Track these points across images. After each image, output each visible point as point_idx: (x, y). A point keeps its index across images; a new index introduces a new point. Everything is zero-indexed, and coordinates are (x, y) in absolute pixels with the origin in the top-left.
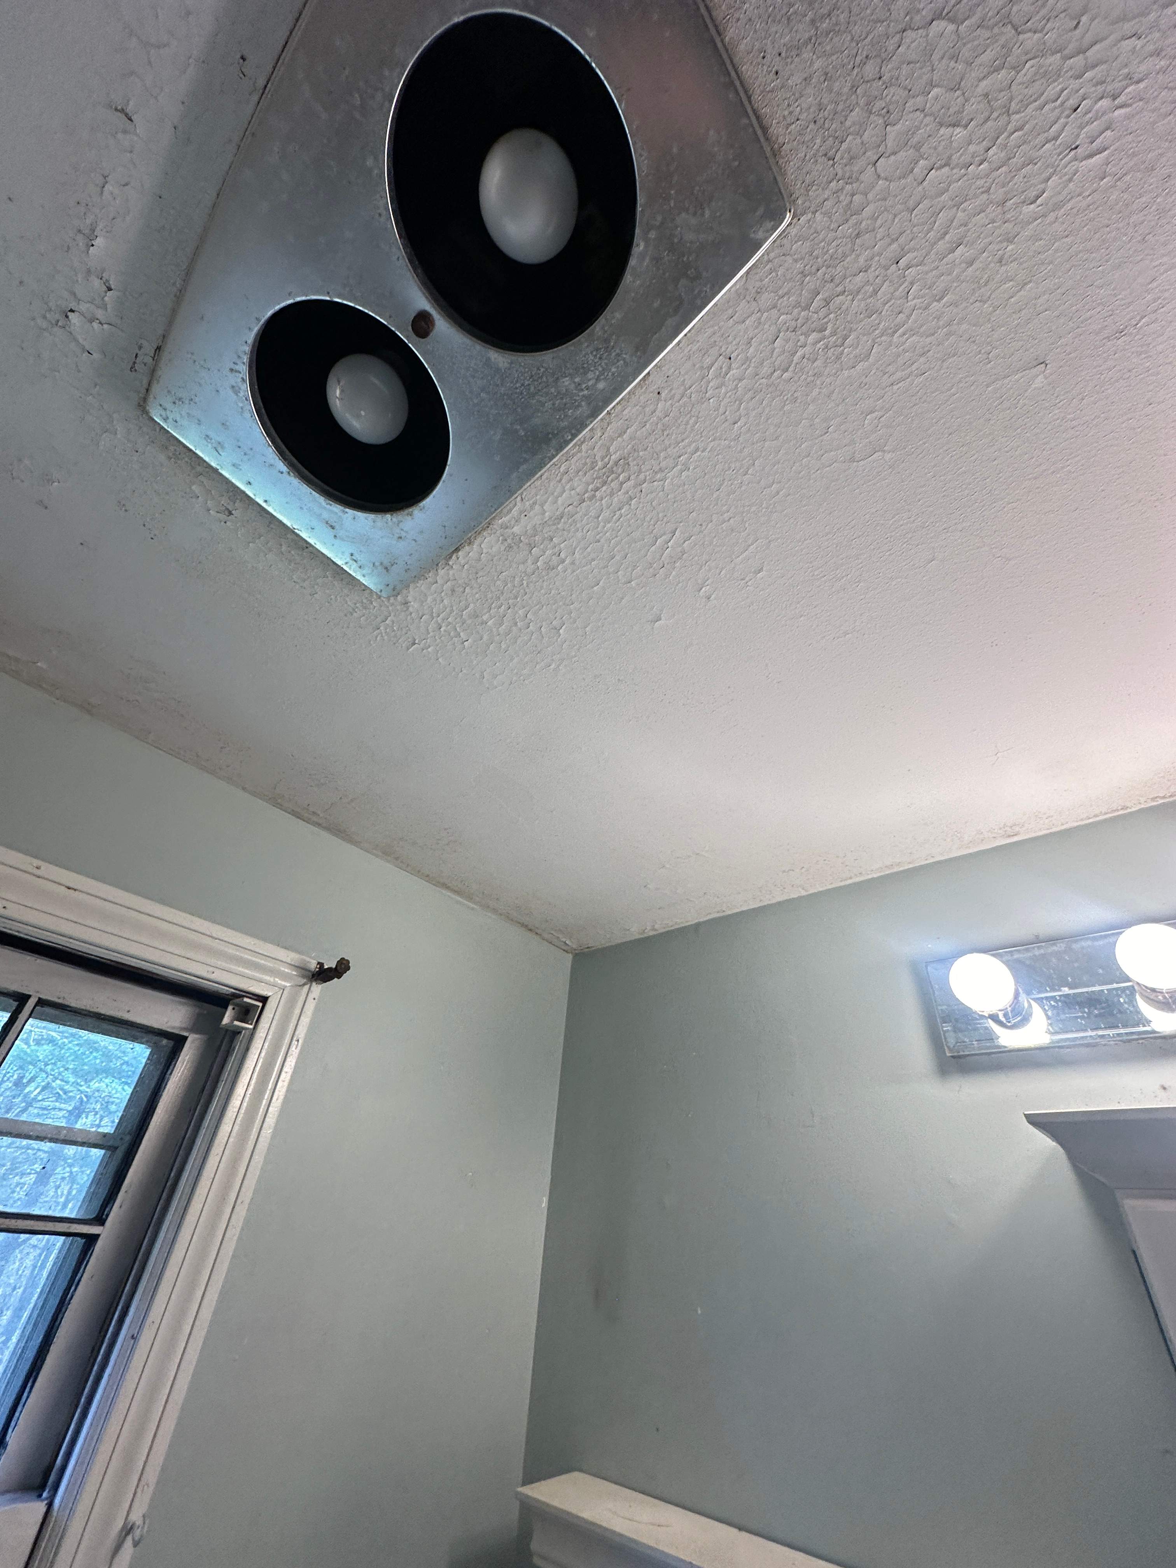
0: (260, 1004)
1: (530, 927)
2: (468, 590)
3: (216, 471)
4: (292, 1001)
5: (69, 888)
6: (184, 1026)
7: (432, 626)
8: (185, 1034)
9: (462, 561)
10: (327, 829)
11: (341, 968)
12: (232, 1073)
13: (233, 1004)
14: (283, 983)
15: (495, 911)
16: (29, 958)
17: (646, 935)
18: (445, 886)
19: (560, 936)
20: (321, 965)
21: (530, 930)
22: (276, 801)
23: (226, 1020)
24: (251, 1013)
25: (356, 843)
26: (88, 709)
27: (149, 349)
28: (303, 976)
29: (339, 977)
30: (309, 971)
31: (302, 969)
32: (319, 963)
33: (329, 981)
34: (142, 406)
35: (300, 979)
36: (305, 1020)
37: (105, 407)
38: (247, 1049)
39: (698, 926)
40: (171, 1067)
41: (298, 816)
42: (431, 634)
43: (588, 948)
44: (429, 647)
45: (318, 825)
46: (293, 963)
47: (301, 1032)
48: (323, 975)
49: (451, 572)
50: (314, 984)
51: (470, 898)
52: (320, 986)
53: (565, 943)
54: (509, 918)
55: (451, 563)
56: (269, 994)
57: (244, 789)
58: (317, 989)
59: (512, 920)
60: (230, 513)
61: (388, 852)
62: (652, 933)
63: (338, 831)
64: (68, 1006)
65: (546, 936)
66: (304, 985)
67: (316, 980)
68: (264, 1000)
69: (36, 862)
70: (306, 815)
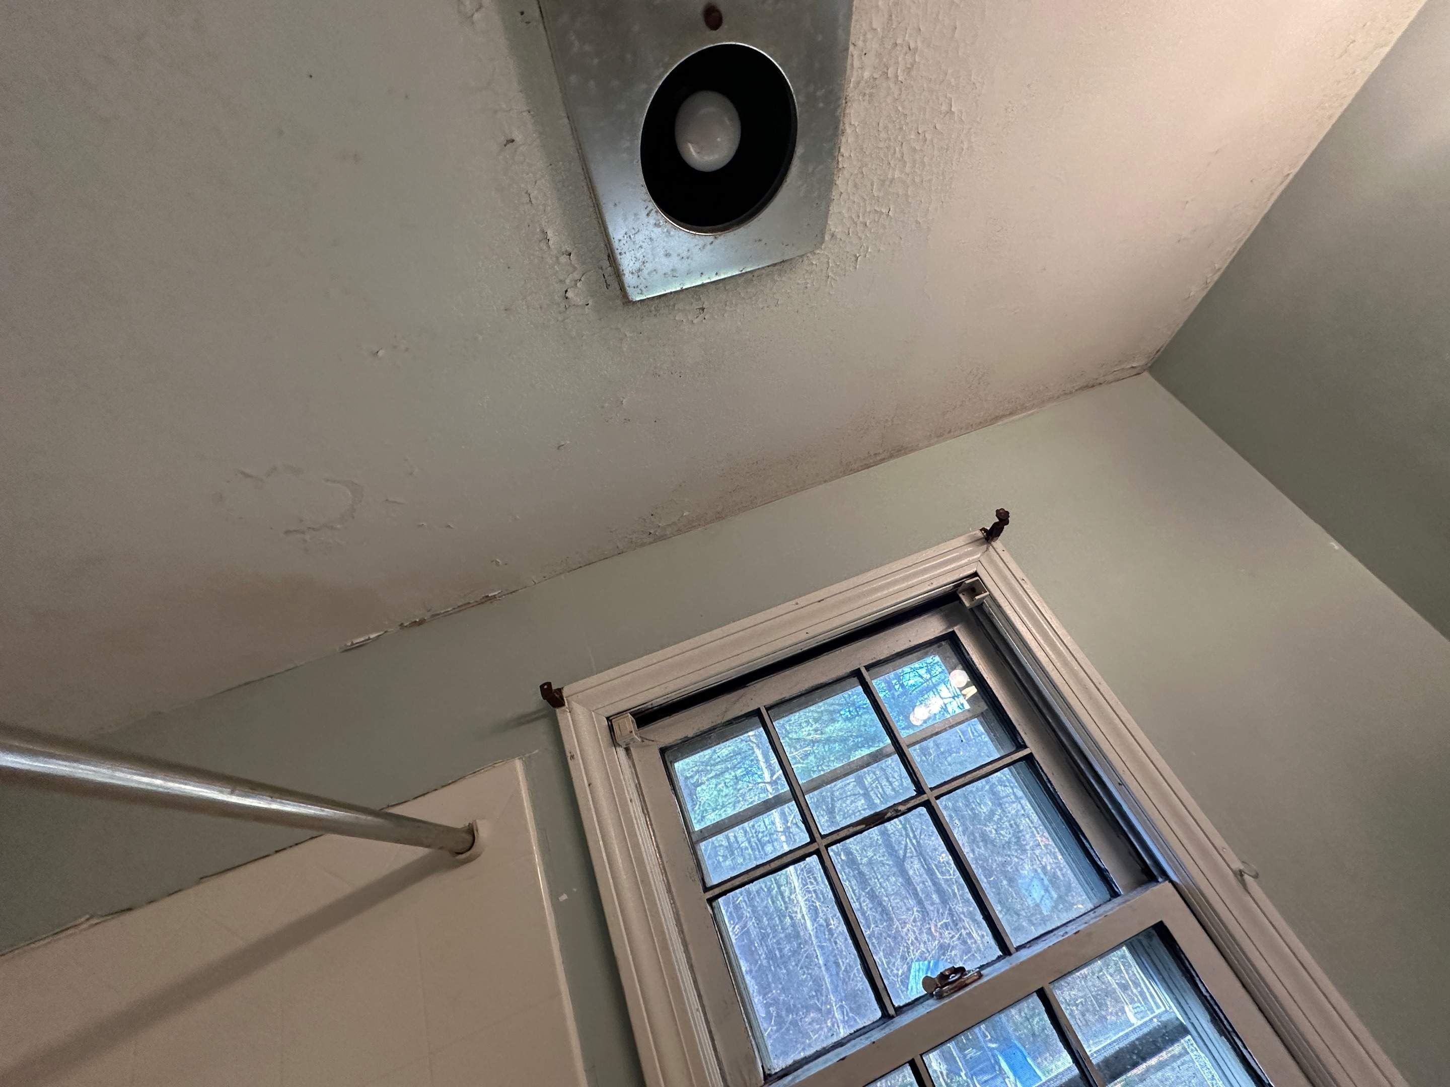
0: (977, 578)
1: (1091, 384)
2: (864, 169)
3: (682, 290)
4: (992, 562)
5: (819, 601)
6: (944, 627)
7: (860, 228)
8: (951, 630)
9: (846, 154)
10: (891, 456)
11: (1003, 518)
12: (1006, 625)
13: (960, 593)
14: (976, 557)
15: (1051, 399)
16: (837, 652)
17: (1211, 285)
18: (997, 418)
19: (1123, 366)
20: (983, 529)
21: (1093, 386)
22: (848, 469)
23: (967, 604)
24: (976, 588)
25: (913, 450)
26: (719, 517)
27: (606, 263)
28: (982, 544)
29: (1007, 523)
30: (981, 539)
31: (976, 541)
32: (981, 530)
33: (1001, 532)
34: (627, 301)
35: (982, 547)
36: (1013, 566)
37: (612, 326)
38: (999, 607)
39: (1266, 218)
40: (964, 651)
41: (868, 467)
42: (863, 237)
43: (1157, 352)
44: (868, 248)
45: (883, 460)
46: (967, 542)
47: (1020, 574)
48: (992, 534)
49: (845, 172)
50: (993, 543)
51: (1024, 408)
52: (998, 541)
53: (1133, 367)
54: (1068, 394)
55: (840, 166)
56: (975, 570)
57: (825, 481)
58: (998, 544)
59: (1071, 393)
60: (703, 309)
61: (941, 434)
62: (1216, 278)
63: (900, 451)
64: (880, 660)
65: (1110, 378)
66: (987, 548)
67: (992, 540)
68: (975, 574)
69: (794, 602)
70: (871, 461)
